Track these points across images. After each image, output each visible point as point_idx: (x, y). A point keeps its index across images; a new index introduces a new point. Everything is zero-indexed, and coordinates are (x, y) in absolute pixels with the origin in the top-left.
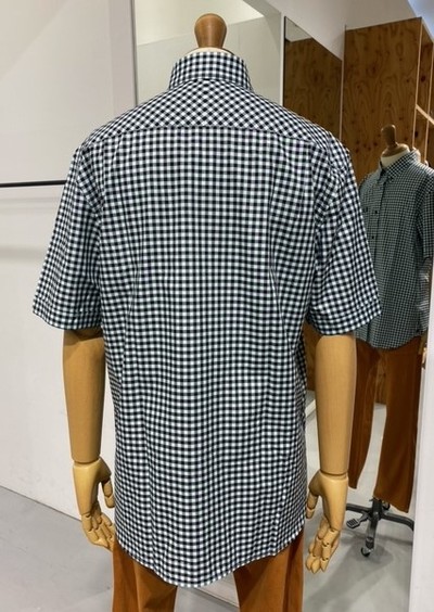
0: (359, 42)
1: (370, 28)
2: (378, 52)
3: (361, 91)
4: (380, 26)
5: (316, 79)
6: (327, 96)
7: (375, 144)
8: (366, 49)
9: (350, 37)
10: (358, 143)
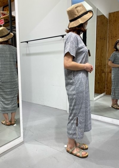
0: (112, 15)
1: (114, 12)
2: (116, 17)
3: (112, 26)
4: (117, 12)
5: (102, 23)
6: (105, 27)
7: (116, 37)
8: (114, 16)
9: (110, 14)
10: (112, 36)
